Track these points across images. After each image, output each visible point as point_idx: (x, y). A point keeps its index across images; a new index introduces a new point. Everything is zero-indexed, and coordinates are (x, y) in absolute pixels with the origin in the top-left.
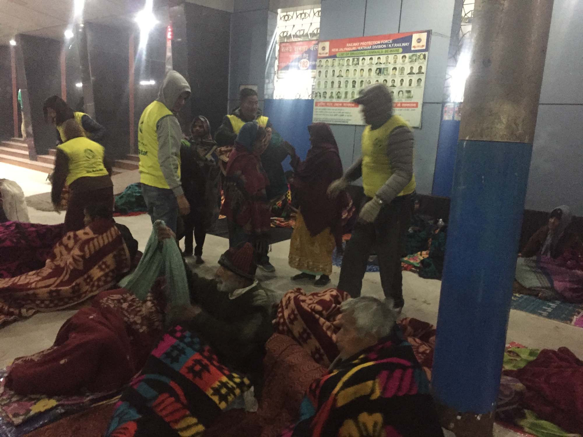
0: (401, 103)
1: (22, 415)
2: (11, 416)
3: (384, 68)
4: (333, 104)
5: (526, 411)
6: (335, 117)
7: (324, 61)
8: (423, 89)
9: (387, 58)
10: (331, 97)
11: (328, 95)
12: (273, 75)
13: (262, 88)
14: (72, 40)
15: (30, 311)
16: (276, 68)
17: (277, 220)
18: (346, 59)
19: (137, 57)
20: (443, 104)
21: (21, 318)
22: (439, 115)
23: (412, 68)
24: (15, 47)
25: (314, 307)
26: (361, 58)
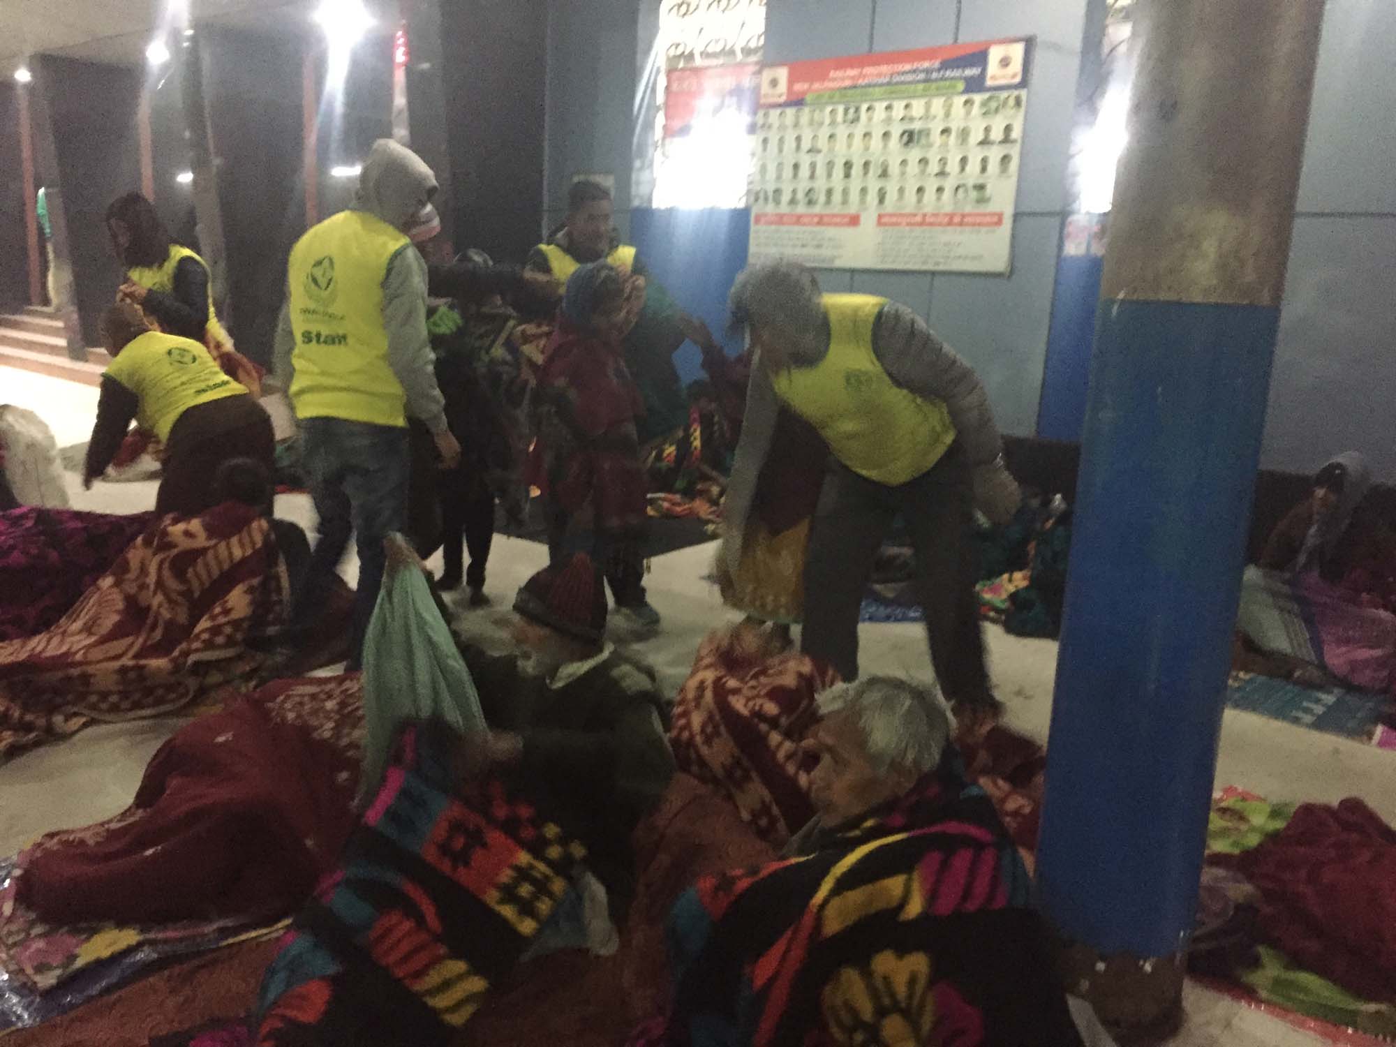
0: (963, 216)
1: (57, 967)
2: (29, 971)
3: (920, 132)
4: (798, 220)
5: (1261, 950)
6: (805, 251)
7: (774, 114)
8: (1014, 179)
9: (928, 106)
10: (793, 201)
11: (785, 198)
12: (651, 150)
13: (625, 182)
14: (165, 67)
15: (75, 720)
16: (658, 132)
17: (664, 500)
18: (829, 109)
19: (323, 106)
20: (1063, 215)
21: (52, 736)
22: (1055, 241)
23: (987, 130)
24: (26, 86)
25: (761, 706)
26: (864, 107)
